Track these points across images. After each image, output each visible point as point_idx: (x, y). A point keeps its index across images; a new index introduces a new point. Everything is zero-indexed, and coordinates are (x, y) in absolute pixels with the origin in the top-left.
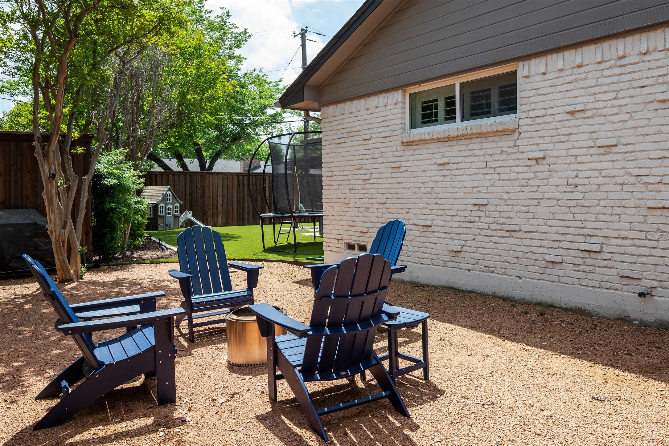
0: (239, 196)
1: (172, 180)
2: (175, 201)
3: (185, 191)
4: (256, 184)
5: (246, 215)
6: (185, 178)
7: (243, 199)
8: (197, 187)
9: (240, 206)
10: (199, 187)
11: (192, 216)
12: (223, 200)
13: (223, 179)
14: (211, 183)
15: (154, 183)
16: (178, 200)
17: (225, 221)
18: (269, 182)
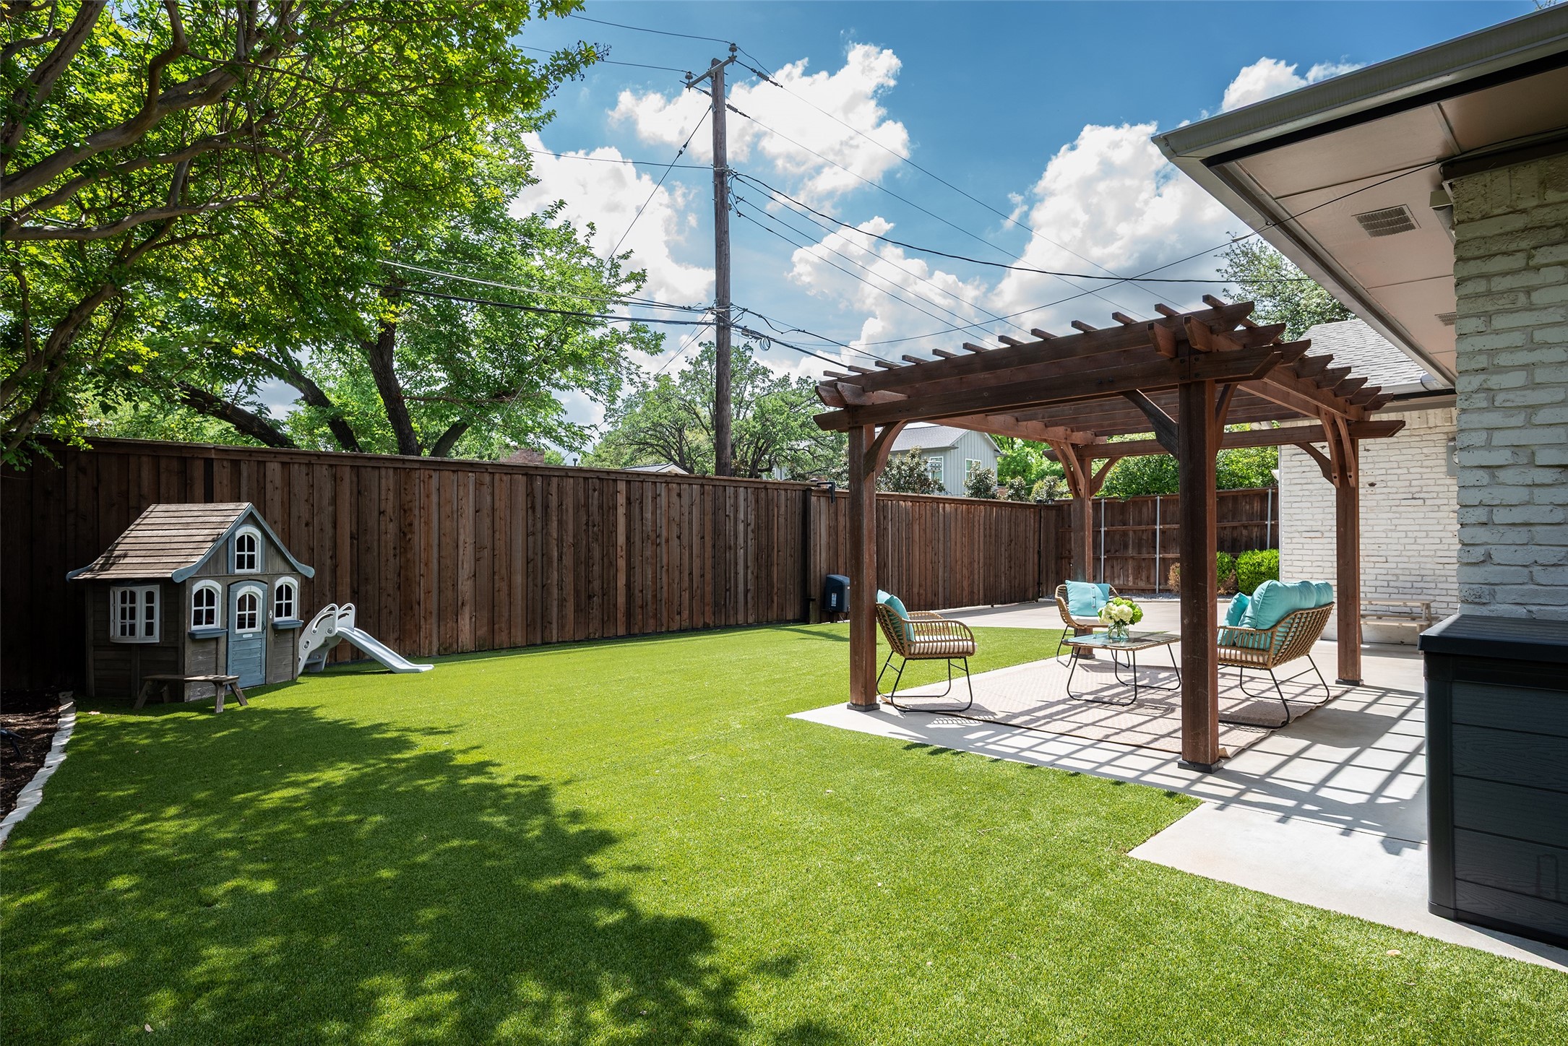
0: (530, 545)
1: (278, 482)
2: (279, 565)
3: (335, 527)
4: (586, 505)
5: (555, 609)
6: (335, 479)
7: (546, 555)
8: (381, 513)
9: (535, 579)
10: (390, 511)
11: (359, 623)
12: (477, 560)
13: (479, 484)
14: (434, 498)
15: (199, 490)
16: (292, 560)
17: (483, 631)
18: (628, 499)
